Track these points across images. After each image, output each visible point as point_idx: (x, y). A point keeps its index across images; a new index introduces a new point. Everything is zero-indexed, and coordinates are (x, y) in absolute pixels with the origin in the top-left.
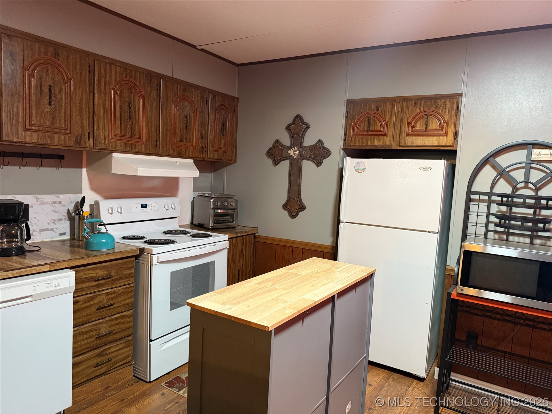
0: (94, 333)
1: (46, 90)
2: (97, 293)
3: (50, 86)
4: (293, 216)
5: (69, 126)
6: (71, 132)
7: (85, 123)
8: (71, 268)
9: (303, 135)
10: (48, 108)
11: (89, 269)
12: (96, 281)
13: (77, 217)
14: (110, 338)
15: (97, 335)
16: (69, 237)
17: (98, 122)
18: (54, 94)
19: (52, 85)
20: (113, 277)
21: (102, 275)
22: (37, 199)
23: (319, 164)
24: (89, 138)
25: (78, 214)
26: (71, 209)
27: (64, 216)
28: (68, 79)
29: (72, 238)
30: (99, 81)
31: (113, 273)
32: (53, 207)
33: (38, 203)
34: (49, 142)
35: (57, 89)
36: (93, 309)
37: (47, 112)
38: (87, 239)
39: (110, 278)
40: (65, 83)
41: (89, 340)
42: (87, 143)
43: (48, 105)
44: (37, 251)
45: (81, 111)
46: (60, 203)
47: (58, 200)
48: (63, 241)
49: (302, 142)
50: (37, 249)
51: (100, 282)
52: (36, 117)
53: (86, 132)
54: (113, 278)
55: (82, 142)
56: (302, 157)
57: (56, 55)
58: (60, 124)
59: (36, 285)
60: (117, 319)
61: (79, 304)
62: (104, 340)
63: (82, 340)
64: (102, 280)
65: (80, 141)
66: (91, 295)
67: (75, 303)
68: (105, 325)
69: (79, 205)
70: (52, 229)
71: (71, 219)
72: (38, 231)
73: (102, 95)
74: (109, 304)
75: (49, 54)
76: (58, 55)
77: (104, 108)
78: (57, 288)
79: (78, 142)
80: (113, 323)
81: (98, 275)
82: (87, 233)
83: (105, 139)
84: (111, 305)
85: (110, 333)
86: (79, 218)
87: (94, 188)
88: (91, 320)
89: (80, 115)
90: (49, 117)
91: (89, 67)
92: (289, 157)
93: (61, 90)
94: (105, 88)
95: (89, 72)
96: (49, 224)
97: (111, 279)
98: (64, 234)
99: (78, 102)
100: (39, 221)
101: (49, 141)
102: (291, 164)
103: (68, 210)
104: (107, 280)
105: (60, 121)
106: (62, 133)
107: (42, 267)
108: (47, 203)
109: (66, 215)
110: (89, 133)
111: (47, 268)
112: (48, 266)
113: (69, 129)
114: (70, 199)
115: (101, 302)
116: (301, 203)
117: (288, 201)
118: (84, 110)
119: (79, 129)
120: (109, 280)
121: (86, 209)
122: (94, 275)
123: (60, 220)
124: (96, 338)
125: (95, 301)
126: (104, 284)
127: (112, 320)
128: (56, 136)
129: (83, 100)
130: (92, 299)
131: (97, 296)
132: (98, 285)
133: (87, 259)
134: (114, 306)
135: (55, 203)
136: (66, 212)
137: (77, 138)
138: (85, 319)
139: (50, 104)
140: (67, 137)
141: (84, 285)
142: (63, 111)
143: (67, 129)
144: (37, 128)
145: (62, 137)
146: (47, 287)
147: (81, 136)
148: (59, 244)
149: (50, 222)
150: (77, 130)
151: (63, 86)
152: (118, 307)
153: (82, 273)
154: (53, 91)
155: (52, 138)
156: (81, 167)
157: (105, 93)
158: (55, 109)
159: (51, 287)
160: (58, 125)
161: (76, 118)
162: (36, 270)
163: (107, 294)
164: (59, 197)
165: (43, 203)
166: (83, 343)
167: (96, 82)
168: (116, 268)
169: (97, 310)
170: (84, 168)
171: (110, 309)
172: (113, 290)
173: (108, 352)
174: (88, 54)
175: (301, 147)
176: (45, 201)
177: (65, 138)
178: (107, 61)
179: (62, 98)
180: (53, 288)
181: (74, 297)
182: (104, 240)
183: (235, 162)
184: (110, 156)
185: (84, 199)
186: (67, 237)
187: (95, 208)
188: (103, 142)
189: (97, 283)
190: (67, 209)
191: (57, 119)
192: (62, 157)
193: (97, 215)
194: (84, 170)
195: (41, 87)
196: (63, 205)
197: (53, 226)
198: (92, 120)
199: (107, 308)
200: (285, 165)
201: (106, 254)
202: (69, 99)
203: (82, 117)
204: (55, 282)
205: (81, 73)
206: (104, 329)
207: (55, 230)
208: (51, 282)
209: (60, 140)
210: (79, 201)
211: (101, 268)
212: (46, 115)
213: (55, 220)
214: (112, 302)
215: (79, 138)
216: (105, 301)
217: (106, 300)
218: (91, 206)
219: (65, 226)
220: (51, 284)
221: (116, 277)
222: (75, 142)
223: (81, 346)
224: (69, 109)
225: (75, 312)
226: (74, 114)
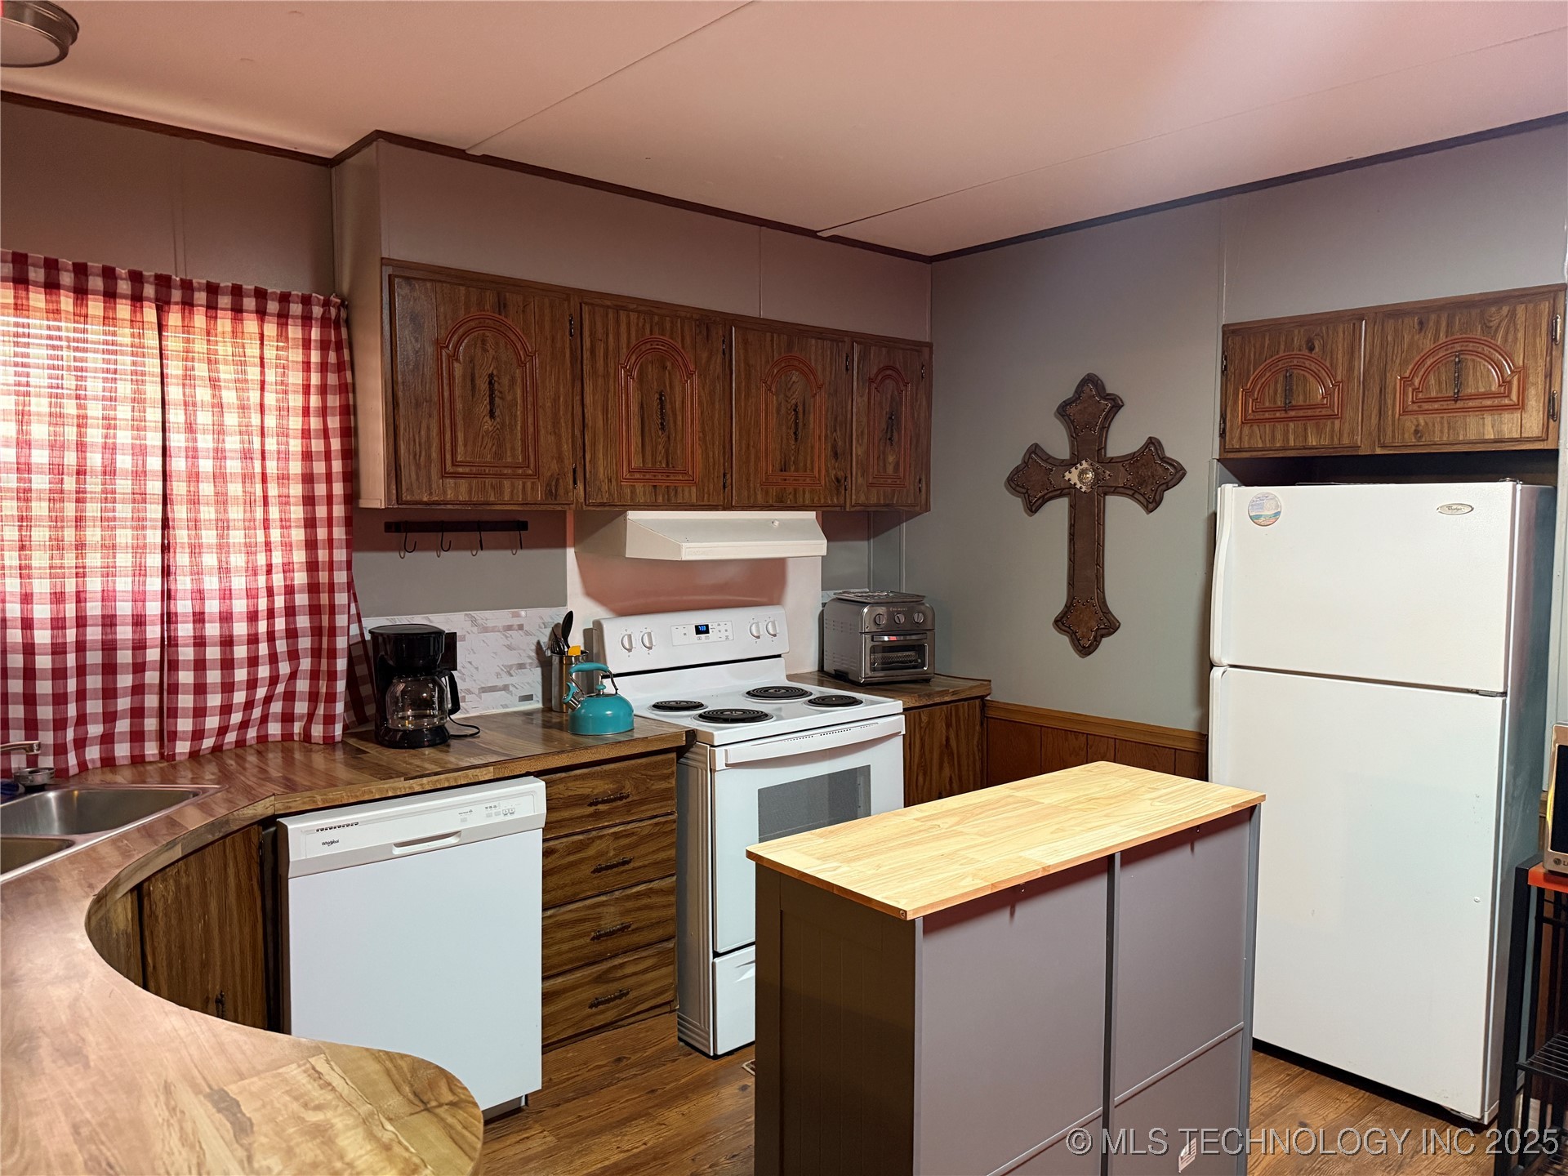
0: (587, 926)
1: (483, 385)
2: (594, 833)
3: (491, 376)
4: (1085, 650)
5: (532, 459)
6: (537, 473)
7: (566, 447)
8: (538, 774)
9: (1105, 428)
10: (488, 424)
11: (576, 778)
12: (591, 805)
13: (556, 659)
14: (624, 941)
15: (594, 931)
16: (540, 705)
17: (594, 444)
18: (501, 392)
19: (495, 372)
20: (628, 796)
21: (605, 792)
22: (474, 621)
23: (1151, 503)
24: (575, 482)
25: (557, 653)
26: (545, 640)
27: (529, 657)
28: (526, 355)
29: (548, 708)
30: (593, 351)
31: (628, 788)
32: (507, 637)
33: (475, 629)
34: (492, 499)
35: (505, 381)
36: (586, 870)
37: (487, 432)
38: (573, 709)
39: (621, 799)
40: (522, 364)
41: (577, 943)
42: (571, 494)
43: (487, 418)
44: (472, 735)
45: (556, 423)
46: (521, 627)
47: (516, 622)
48: (528, 714)
49: (1102, 448)
50: (472, 732)
51: (601, 807)
52: (465, 445)
53: (569, 465)
54: (628, 800)
55: (561, 491)
56: (1103, 488)
57: (501, 306)
58: (513, 456)
59: (468, 809)
60: (638, 895)
61: (556, 855)
62: (610, 944)
63: (562, 941)
64: (604, 802)
65: (556, 491)
66: (581, 837)
67: (546, 853)
68: (612, 909)
69: (559, 632)
70: (505, 688)
71: (545, 663)
72: (477, 692)
73: (600, 381)
74: (620, 859)
75: (488, 307)
76: (505, 306)
77: (605, 411)
78: (509, 817)
79: (551, 493)
80: (630, 905)
81: (596, 792)
82: (573, 697)
83: (610, 481)
84: (624, 863)
85: (624, 929)
86: (561, 661)
87: (593, 592)
88: (582, 896)
89: (555, 433)
90: (490, 445)
91: (570, 321)
92: (1068, 490)
93: (513, 381)
94: (606, 364)
95: (571, 335)
96: (498, 675)
97: (624, 801)
98: (529, 698)
99: (549, 404)
100: (477, 669)
101: (492, 495)
102: (1072, 506)
103: (538, 643)
104: (614, 804)
105: (513, 449)
106: (519, 476)
107: (478, 770)
108: (494, 630)
109: (533, 654)
110: (574, 471)
111: (488, 774)
112: (491, 768)
113: (532, 466)
114: (541, 618)
115: (601, 854)
116: (1106, 612)
117: (1069, 607)
118: (562, 421)
119: (554, 466)
120: (619, 803)
121: (576, 640)
122: (587, 791)
123: (521, 666)
124: (593, 939)
125: (591, 851)
126: (609, 813)
127: (628, 898)
128: (507, 483)
129: (559, 397)
130: (582, 846)
131: (593, 840)
132: (596, 815)
133: (570, 754)
134: (631, 865)
135: (509, 628)
136: (534, 647)
137: (549, 485)
138: (569, 891)
139: (492, 415)
140: (529, 484)
141: (566, 814)
142: (519, 428)
143: (528, 467)
144: (467, 470)
145: (519, 484)
146: (489, 816)
147: (558, 480)
148: (518, 721)
149: (498, 670)
150: (550, 467)
151: (518, 372)
152: (640, 867)
153: (561, 787)
154: (496, 385)
155: (498, 489)
156: (564, 546)
157: (606, 376)
158: (503, 424)
159: (497, 814)
160: (509, 460)
161: (546, 440)
162: (467, 776)
163: (616, 836)
164: (518, 616)
165: (485, 630)
166: (565, 947)
167: (587, 354)
168: (635, 775)
169: (594, 872)
170: (570, 546)
171: (622, 872)
172: (629, 827)
173: (620, 973)
174: (567, 293)
175: (1101, 459)
176: (490, 624)
177: (524, 487)
178: (608, 303)
179: (515, 399)
180: (501, 819)
181: (544, 841)
182: (609, 712)
183: (927, 508)
184: (621, 518)
185: (569, 617)
186: (537, 704)
187: (594, 635)
188: (605, 487)
189: (593, 808)
190: (535, 642)
191: (508, 445)
192: (522, 526)
193: (598, 655)
194: (570, 553)
195: (473, 380)
196: (528, 633)
197: (506, 680)
198: (579, 441)
199: (615, 870)
200: (1058, 511)
201: (612, 744)
202: (530, 399)
203: (558, 436)
204: (504, 805)
205: (553, 340)
206: (611, 919)
207: (511, 688)
208: (496, 804)
209: (515, 491)
210: (561, 621)
211: (603, 776)
212: (486, 439)
213: (511, 667)
214: (628, 855)
215: (554, 483)
216: (612, 853)
217: (614, 849)
218: (587, 633)
219: (532, 680)
220: (497, 810)
221: (635, 798)
222: (546, 495)
223: (560, 954)
224: (530, 420)
225: (546, 874)
226: (542, 432)
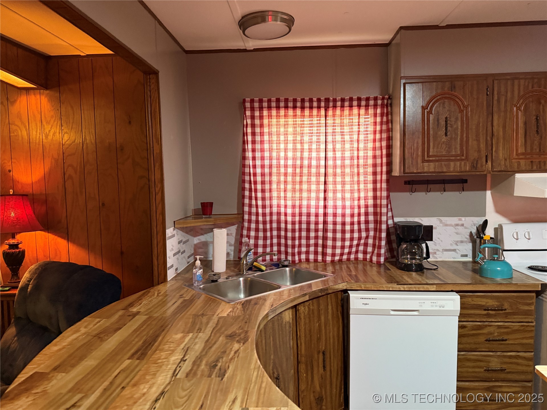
0: (482, 364)
1: (443, 123)
2: (487, 323)
3: (446, 118)
5: (465, 152)
6: (467, 158)
7: (483, 146)
8: (457, 292)
10: (444, 139)
11: (478, 297)
12: (485, 310)
13: (478, 241)
14: (503, 376)
15: (486, 367)
16: (471, 260)
17: (497, 143)
18: (450, 124)
19: (448, 116)
21: (493, 305)
22: (441, 221)
24: (487, 161)
25: (479, 238)
26: (474, 231)
27: (466, 238)
28: (464, 107)
29: (474, 262)
30: (499, 101)
31: (506, 306)
32: (456, 229)
33: (441, 225)
34: (445, 170)
35: (453, 119)
36: (482, 339)
37: (444, 142)
38: (481, 264)
39: (502, 310)
40: (461, 111)
41: (477, 370)
42: (484, 167)
43: (444, 136)
44: (434, 269)
45: (477, 135)
46: (462, 225)
47: (460, 223)
48: (464, 263)
50: (435, 267)
51: (490, 312)
52: (433, 148)
53: (483, 154)
54: (506, 311)
55: (479, 165)
57: (453, 87)
58: (455, 152)
59: (423, 301)
60: (510, 357)
61: (466, 329)
62: (494, 375)
63: (468, 367)
64: (491, 310)
65: (477, 165)
66: (479, 323)
67: (460, 327)
68: (496, 360)
69: (481, 228)
70: (454, 250)
71: (473, 242)
72: (441, 251)
73: (502, 114)
74: (501, 338)
75: (446, 89)
77: (504, 127)
78: (442, 309)
79: (474, 166)
80: (507, 360)
81: (488, 304)
82: (480, 259)
83: (506, 160)
84: (503, 340)
85: (502, 370)
86: (481, 241)
87: (499, 211)
88: (480, 350)
89: (477, 140)
90: (445, 147)
91: (487, 89)
93: (457, 119)
94: (506, 106)
95: (487, 95)
96: (451, 244)
97: (504, 311)
98: (466, 256)
99: (474, 127)
100: (442, 241)
103: (471, 232)
104: (498, 312)
105: (456, 148)
106: (458, 160)
107: (429, 286)
108: (451, 225)
109: (468, 237)
110: (486, 156)
111: (434, 288)
112: (435, 286)
113: (464, 155)
114: (473, 222)
115: (490, 333)
118: (481, 134)
119: (476, 155)
120: (501, 312)
121: (490, 232)
122: (484, 304)
123: (462, 242)
124: (485, 370)
125: (485, 331)
126: (495, 316)
127: (505, 357)
128: (452, 164)
129: (480, 124)
130: (480, 328)
131: (486, 326)
132: (488, 315)
133: (474, 286)
134: (507, 342)
135: (457, 225)
136: (469, 234)
137: (473, 163)
138: (473, 346)
139: (446, 135)
140: (463, 163)
141: (472, 312)
142: (459, 139)
144: (434, 158)
145: (458, 163)
146: (432, 306)
147: (477, 161)
148: (460, 266)
150: (474, 155)
151: (459, 115)
152: (512, 344)
153: (470, 299)
154: (449, 122)
155: (448, 166)
156: (485, 190)
157: (506, 111)
158: (451, 138)
159: (436, 306)
161: (472, 143)
162: (424, 288)
163: (499, 327)
164: (460, 220)
165: (446, 225)
166: (470, 370)
167: (495, 102)
168: (510, 300)
169: (486, 340)
170: (489, 190)
171: (502, 344)
172: (506, 324)
173: (499, 390)
174: (486, 77)
176: (448, 223)
177: (460, 165)
178: (509, 77)
179: (457, 127)
180: (438, 308)
181: (459, 321)
182: (499, 269)
184: (512, 177)
185: (486, 222)
187: (499, 230)
188: (503, 163)
189: (486, 312)
190: (469, 231)
191: (453, 147)
192: (465, 181)
193: (500, 240)
194: (489, 193)
195: (438, 120)
196: (466, 228)
197: (454, 247)
198: (490, 142)
199: (498, 342)
201: (497, 284)
202: (465, 126)
204: (440, 303)
205: (478, 99)
206: (495, 364)
207: (457, 251)
208: (436, 301)
209: (456, 167)
210: (481, 223)
211: (492, 298)
212: (443, 145)
213: (457, 241)
214: (505, 337)
215: (475, 162)
216: (496, 334)
217: (498, 333)
218: (496, 230)
219: (468, 248)
220: (436, 304)
221: (510, 311)
222: (471, 167)
223: (468, 372)
224: (465, 135)
225: (460, 336)
226: (470, 141)
